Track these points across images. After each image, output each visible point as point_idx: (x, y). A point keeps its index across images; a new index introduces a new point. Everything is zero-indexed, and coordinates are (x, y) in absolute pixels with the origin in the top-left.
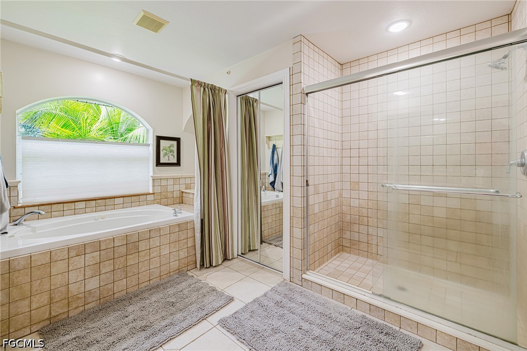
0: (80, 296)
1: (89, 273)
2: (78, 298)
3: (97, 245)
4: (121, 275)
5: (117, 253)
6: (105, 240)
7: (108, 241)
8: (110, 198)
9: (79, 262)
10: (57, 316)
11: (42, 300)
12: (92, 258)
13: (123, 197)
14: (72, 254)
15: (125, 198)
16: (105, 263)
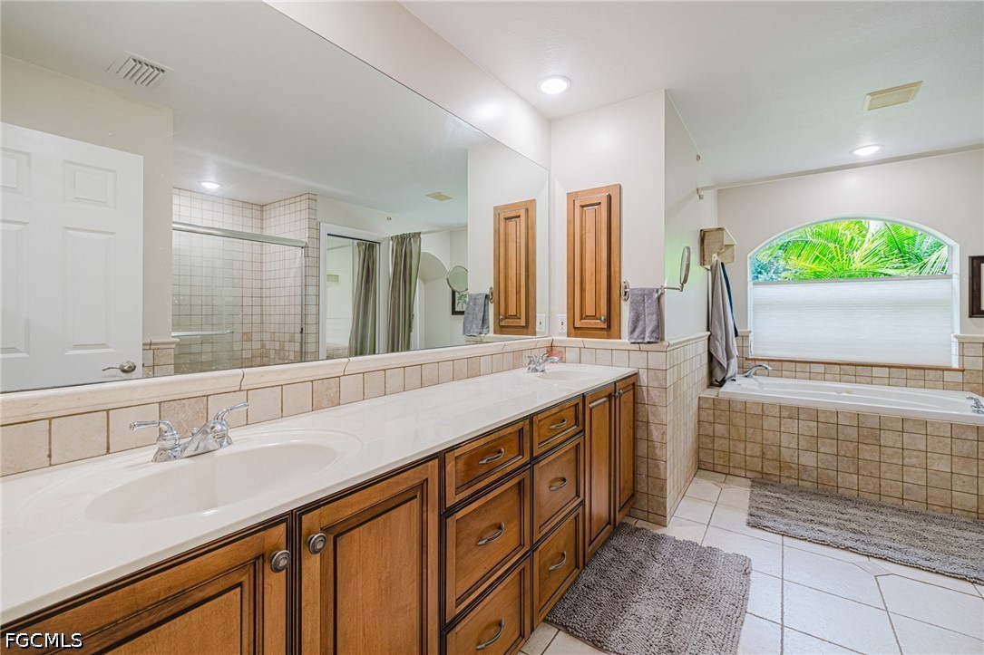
0: (794, 466)
1: (803, 444)
2: (791, 467)
3: (814, 414)
4: (849, 467)
5: (843, 434)
6: (825, 411)
7: (828, 414)
8: (864, 365)
9: (792, 426)
10: (767, 474)
11: (755, 450)
12: (808, 427)
13: (890, 367)
14: (785, 414)
15: (891, 369)
16: (825, 440)
